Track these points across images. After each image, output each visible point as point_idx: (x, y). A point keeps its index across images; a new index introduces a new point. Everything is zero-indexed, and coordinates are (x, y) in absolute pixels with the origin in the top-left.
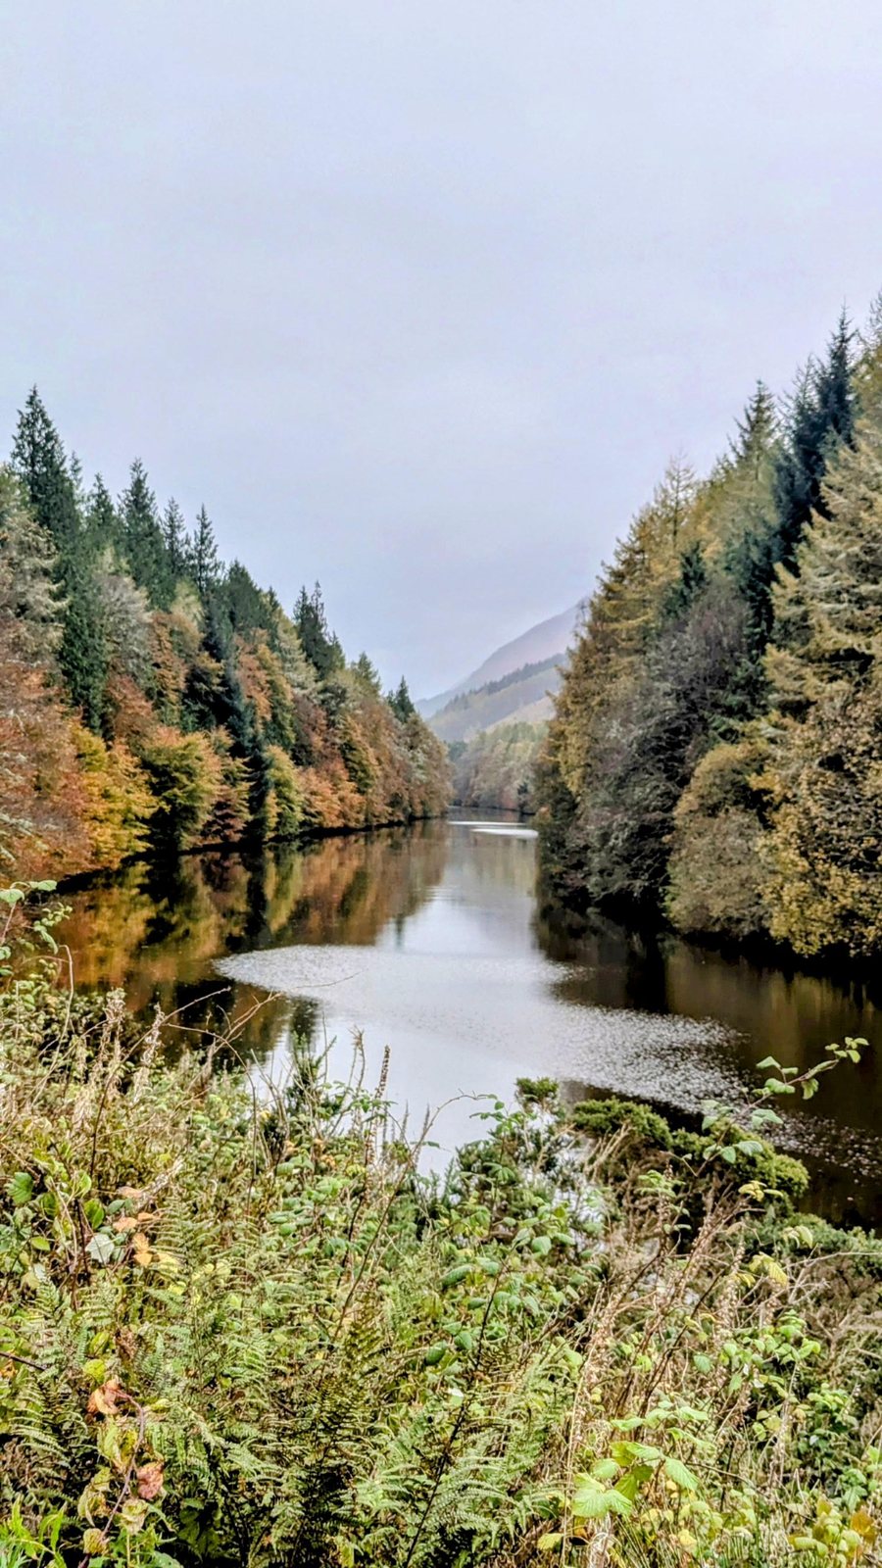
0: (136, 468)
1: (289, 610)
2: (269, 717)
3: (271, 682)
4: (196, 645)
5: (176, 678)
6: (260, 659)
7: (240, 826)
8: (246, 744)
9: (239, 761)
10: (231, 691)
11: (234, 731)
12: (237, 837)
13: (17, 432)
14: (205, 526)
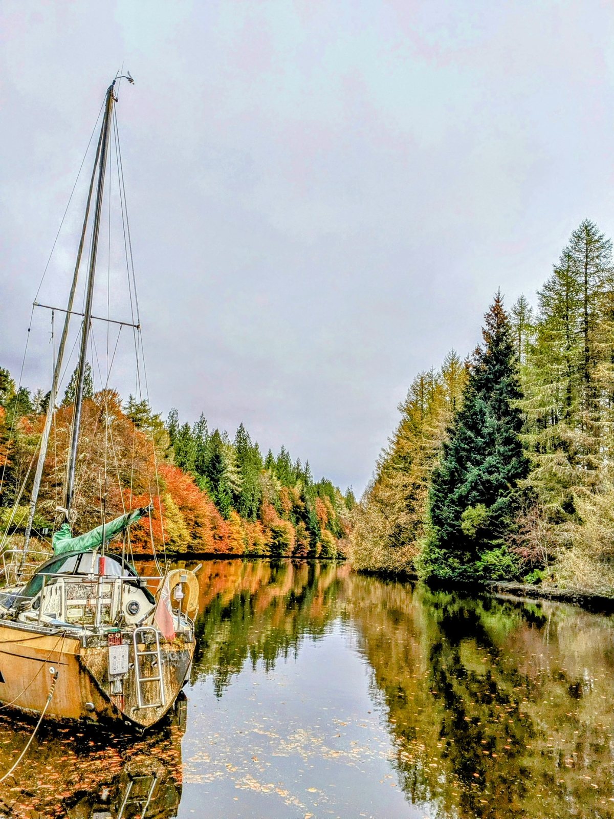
0: (282, 448)
1: (344, 494)
2: (327, 522)
3: (328, 512)
4: (298, 497)
5: (289, 505)
6: (325, 505)
7: (307, 551)
8: (311, 527)
9: (308, 532)
10: (307, 511)
11: (306, 523)
12: (306, 555)
13: (236, 435)
14: (307, 465)
